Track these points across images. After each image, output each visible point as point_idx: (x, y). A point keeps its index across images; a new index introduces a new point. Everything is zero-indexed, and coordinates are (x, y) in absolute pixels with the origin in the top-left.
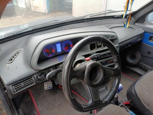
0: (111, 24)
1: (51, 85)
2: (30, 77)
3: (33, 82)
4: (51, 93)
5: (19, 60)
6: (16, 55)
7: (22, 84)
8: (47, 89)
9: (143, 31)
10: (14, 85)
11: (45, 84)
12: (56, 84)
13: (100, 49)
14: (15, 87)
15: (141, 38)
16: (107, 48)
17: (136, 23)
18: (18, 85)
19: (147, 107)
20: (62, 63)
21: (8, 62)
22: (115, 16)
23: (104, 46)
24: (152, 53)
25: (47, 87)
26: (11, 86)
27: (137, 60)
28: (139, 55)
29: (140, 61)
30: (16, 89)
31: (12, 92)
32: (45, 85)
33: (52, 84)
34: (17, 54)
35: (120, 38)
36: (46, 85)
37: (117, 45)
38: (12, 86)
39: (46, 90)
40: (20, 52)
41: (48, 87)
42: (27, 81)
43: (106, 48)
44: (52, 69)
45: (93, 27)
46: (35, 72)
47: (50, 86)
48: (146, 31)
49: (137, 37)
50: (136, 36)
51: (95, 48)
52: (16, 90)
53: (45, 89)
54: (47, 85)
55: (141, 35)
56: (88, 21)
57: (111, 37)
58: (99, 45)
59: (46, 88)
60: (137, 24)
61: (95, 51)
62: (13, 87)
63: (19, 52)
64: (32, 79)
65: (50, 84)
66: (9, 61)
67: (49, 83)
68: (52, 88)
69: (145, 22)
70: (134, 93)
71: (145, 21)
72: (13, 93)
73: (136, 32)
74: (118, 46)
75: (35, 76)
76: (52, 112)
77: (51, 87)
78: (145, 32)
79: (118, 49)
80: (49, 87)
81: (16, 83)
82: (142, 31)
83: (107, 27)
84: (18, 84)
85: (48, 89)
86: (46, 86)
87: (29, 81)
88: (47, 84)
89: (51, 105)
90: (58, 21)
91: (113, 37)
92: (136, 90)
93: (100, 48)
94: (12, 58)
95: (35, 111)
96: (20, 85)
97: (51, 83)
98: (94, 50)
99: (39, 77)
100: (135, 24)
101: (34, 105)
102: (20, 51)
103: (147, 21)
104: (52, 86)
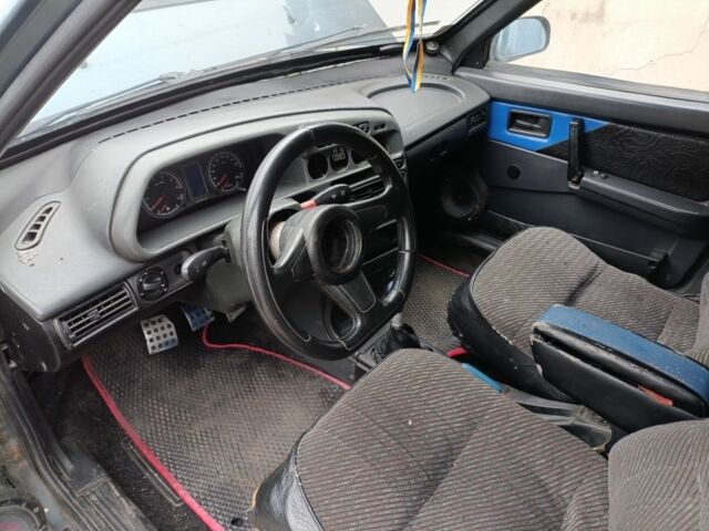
0: (370, 78)
1: (171, 334)
2: (114, 288)
3: (129, 305)
4: (174, 370)
5: (64, 232)
6: (42, 219)
7: (93, 313)
8: (157, 351)
9: (485, 97)
10: (66, 318)
11: (149, 333)
12: (194, 329)
13: (345, 173)
14: (70, 324)
15: (482, 121)
16: (370, 166)
17: (461, 68)
18: (80, 319)
19: (510, 342)
20: (221, 229)
21: (20, 246)
22: (382, 49)
23: (357, 160)
24: (522, 172)
25: (156, 343)
26: (56, 321)
27: (477, 207)
28: (484, 187)
29: (488, 207)
30: (73, 330)
31: (64, 341)
32: (147, 337)
33: (173, 329)
34: (48, 216)
35: (408, 129)
36: (154, 335)
37: (399, 155)
38: (61, 320)
39: (153, 355)
40: (54, 206)
41: (162, 340)
42: (109, 303)
43: (365, 166)
44: (184, 253)
45: (309, 93)
46: (130, 267)
47: (169, 338)
48: (495, 95)
49: (464, 120)
50: (463, 116)
51: (324, 171)
52: (77, 334)
53: (150, 351)
54: (157, 334)
55: (478, 113)
56: (285, 74)
57: (376, 128)
58: (339, 157)
59: (153, 348)
60: (463, 73)
61: (325, 180)
62: (65, 324)
63: (51, 209)
64: (125, 294)
65: (167, 331)
66: (25, 239)
67: (163, 328)
68: (176, 344)
69: (489, 63)
70: (469, 307)
71: (488, 59)
72: (66, 345)
73: (460, 101)
74: (401, 158)
75: (133, 282)
76: (192, 431)
77: (174, 340)
78: (493, 99)
79: (404, 166)
80: (167, 343)
81: (70, 311)
82: (481, 97)
83: (360, 91)
84: (76, 313)
85: (163, 349)
86: (151, 340)
87: (115, 300)
88: (156, 330)
89: (185, 412)
90: (173, 82)
91: (383, 126)
92: (475, 296)
93: (344, 170)
94: (34, 231)
95: (126, 442)
96: (85, 316)
97: (169, 326)
98: (324, 176)
99: (145, 286)
100: (457, 73)
101: (115, 420)
102: (57, 205)
103: (496, 59)
104: (175, 336)
